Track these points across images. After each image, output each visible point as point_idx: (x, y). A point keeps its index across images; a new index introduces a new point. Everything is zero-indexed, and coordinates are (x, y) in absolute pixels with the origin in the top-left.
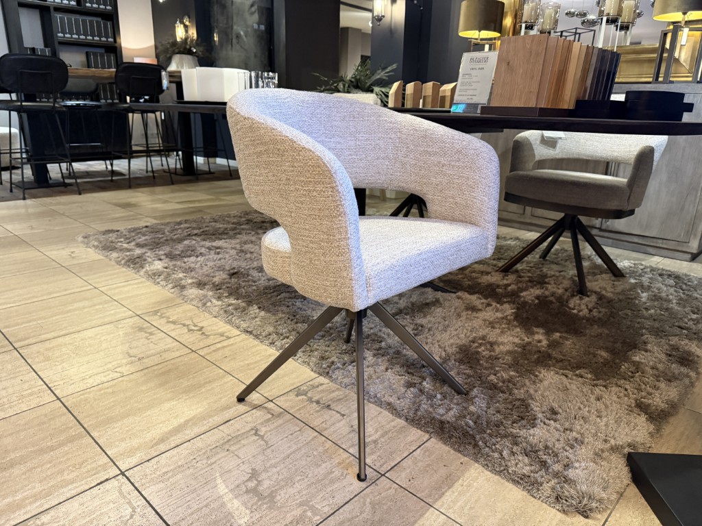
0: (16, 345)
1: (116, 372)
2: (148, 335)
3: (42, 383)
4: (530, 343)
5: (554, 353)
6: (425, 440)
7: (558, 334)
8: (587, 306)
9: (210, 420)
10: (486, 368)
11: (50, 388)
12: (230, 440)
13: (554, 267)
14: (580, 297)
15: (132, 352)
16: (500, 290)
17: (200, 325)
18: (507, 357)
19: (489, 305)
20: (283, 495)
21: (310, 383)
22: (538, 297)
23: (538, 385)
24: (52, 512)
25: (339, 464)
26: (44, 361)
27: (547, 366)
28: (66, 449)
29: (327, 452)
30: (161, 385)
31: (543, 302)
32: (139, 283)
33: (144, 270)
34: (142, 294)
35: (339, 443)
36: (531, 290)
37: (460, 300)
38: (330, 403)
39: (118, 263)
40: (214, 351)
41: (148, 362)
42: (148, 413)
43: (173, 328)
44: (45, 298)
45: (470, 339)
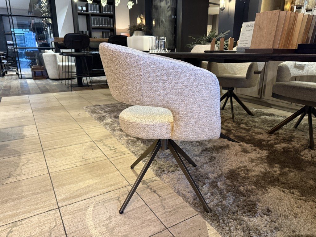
0: (44, 150)
1: (75, 164)
2: (93, 150)
3: (46, 166)
4: (270, 172)
5: (281, 179)
6: (195, 215)
7: (288, 169)
8: (312, 155)
9: (102, 190)
10: (240, 183)
11: (48, 168)
12: (106, 200)
13: (300, 133)
14: (309, 150)
15: (84, 157)
16: (264, 143)
17: (115, 147)
18: (253, 178)
19: (255, 150)
20: (118, 230)
21: (151, 179)
22: (284, 148)
23: (265, 195)
24: (27, 220)
25: (149, 219)
26: (51, 157)
27: (274, 186)
28: (43, 194)
29: (146, 213)
30: (89, 172)
31: (286, 151)
32: (100, 127)
33: (103, 122)
34: (99, 132)
35: (153, 209)
36: (282, 144)
37: (240, 147)
38: (156, 190)
39: (95, 119)
40: (116, 159)
41: (88, 161)
42: (79, 184)
43: (104, 148)
44: (62, 131)
45: (237, 167)
